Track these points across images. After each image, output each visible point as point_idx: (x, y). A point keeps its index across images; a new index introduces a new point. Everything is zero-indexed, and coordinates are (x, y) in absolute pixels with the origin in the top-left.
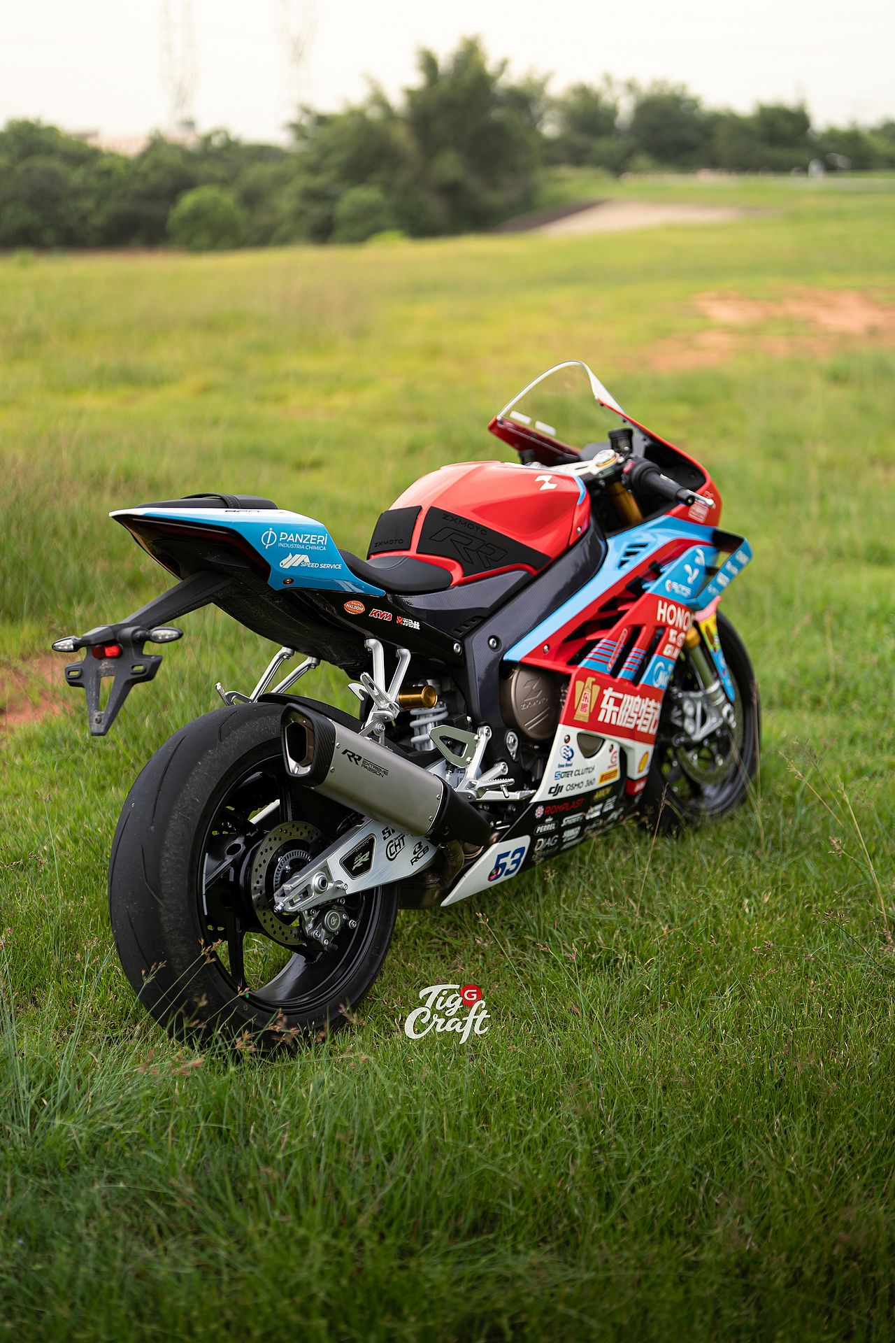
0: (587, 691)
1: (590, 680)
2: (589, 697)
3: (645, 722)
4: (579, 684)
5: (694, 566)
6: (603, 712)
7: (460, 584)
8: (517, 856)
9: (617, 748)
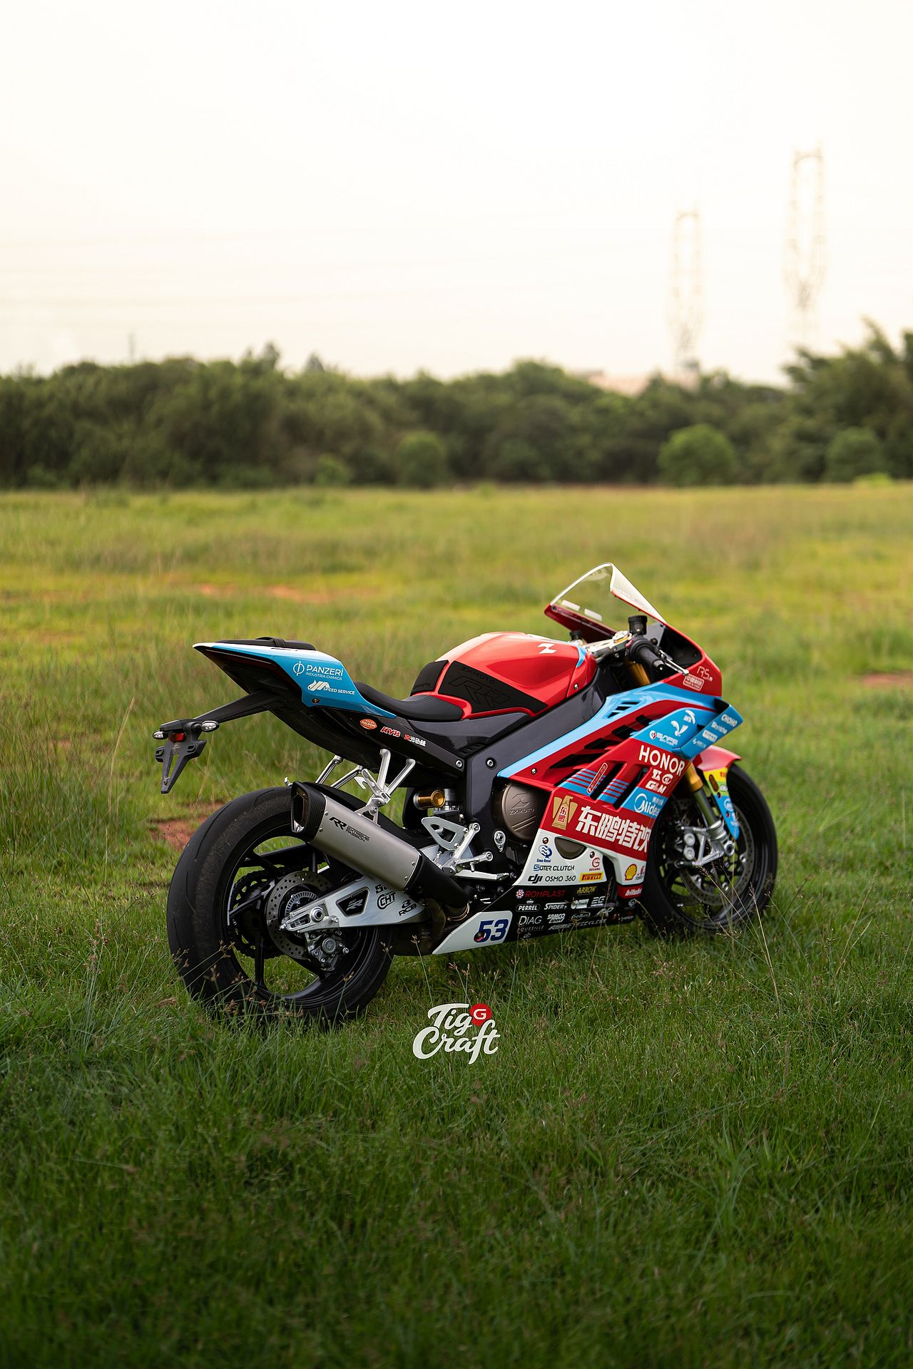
0: (565, 806)
1: (568, 798)
2: (566, 811)
3: (626, 839)
4: (557, 800)
5: (682, 723)
6: (580, 825)
7: (470, 718)
8: (501, 926)
9: (597, 855)
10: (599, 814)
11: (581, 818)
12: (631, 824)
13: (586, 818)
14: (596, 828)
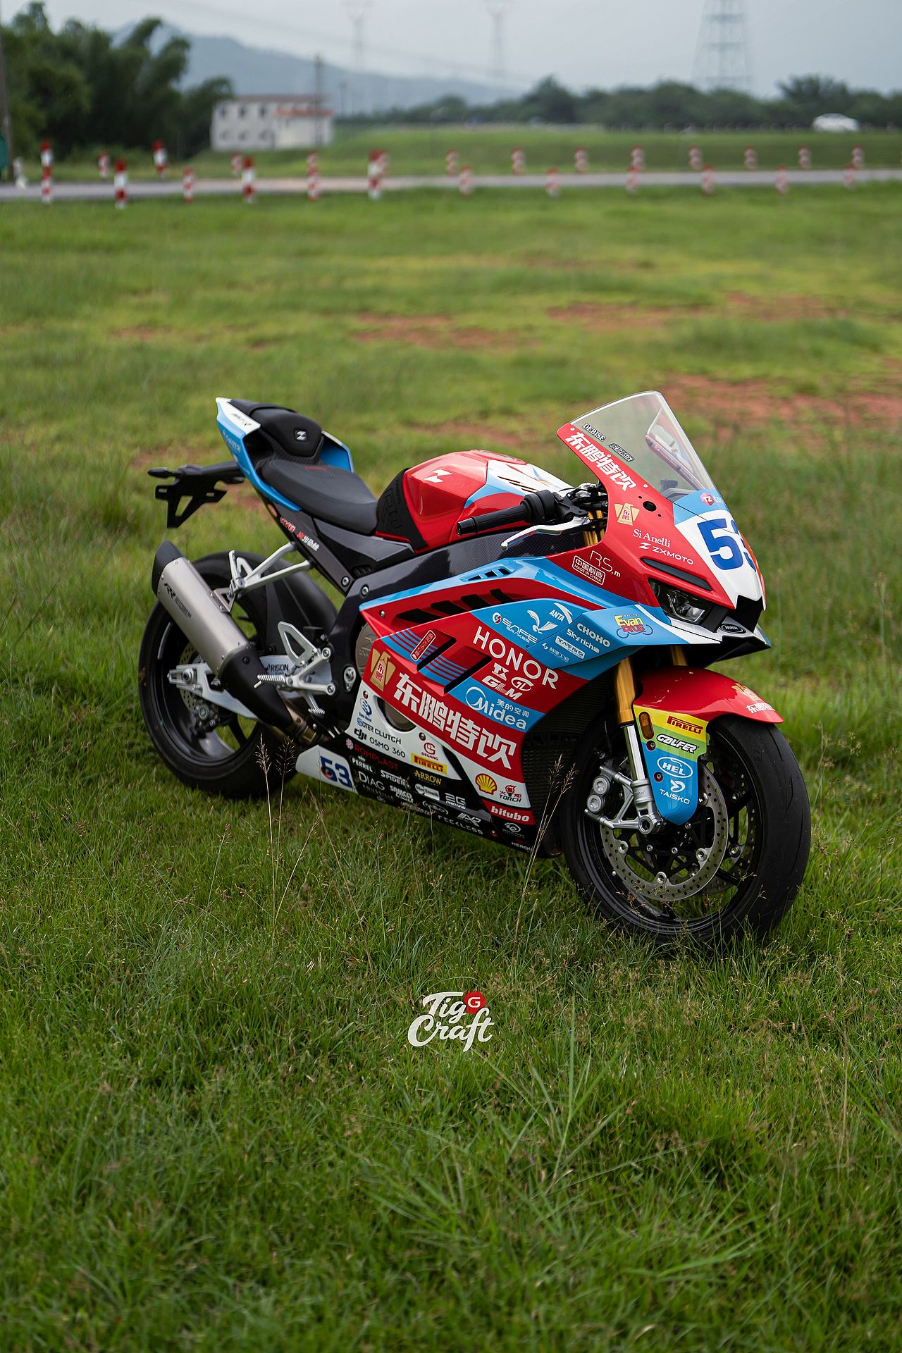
1: (385, 655)
2: (384, 669)
3: (461, 736)
4: (375, 654)
5: (546, 618)
6: (399, 693)
8: (341, 771)
10: (420, 690)
11: (400, 685)
12: (463, 719)
13: (405, 687)
14: (419, 705)
